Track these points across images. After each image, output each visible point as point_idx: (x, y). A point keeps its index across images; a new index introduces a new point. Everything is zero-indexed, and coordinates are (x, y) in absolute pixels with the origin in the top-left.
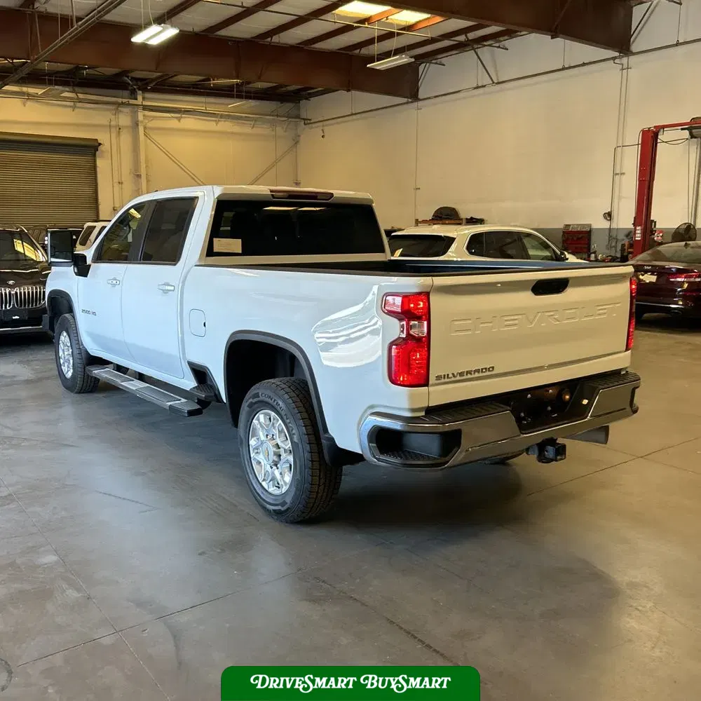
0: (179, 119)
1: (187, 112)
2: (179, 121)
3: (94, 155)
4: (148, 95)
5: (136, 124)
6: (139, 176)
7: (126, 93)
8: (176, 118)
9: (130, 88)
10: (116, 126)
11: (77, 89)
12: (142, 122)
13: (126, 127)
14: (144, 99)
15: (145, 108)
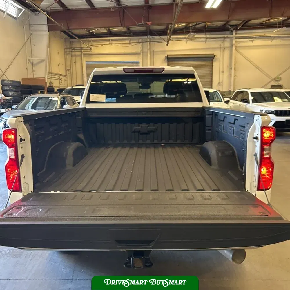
0: (252, 41)
1: (256, 37)
2: (253, 42)
3: (212, 60)
4: (238, 32)
5: (232, 46)
6: (231, 68)
7: (228, 32)
8: (251, 41)
9: (230, 30)
10: (223, 47)
11: (207, 33)
12: (234, 44)
13: (227, 47)
14: (236, 34)
15: (237, 38)
